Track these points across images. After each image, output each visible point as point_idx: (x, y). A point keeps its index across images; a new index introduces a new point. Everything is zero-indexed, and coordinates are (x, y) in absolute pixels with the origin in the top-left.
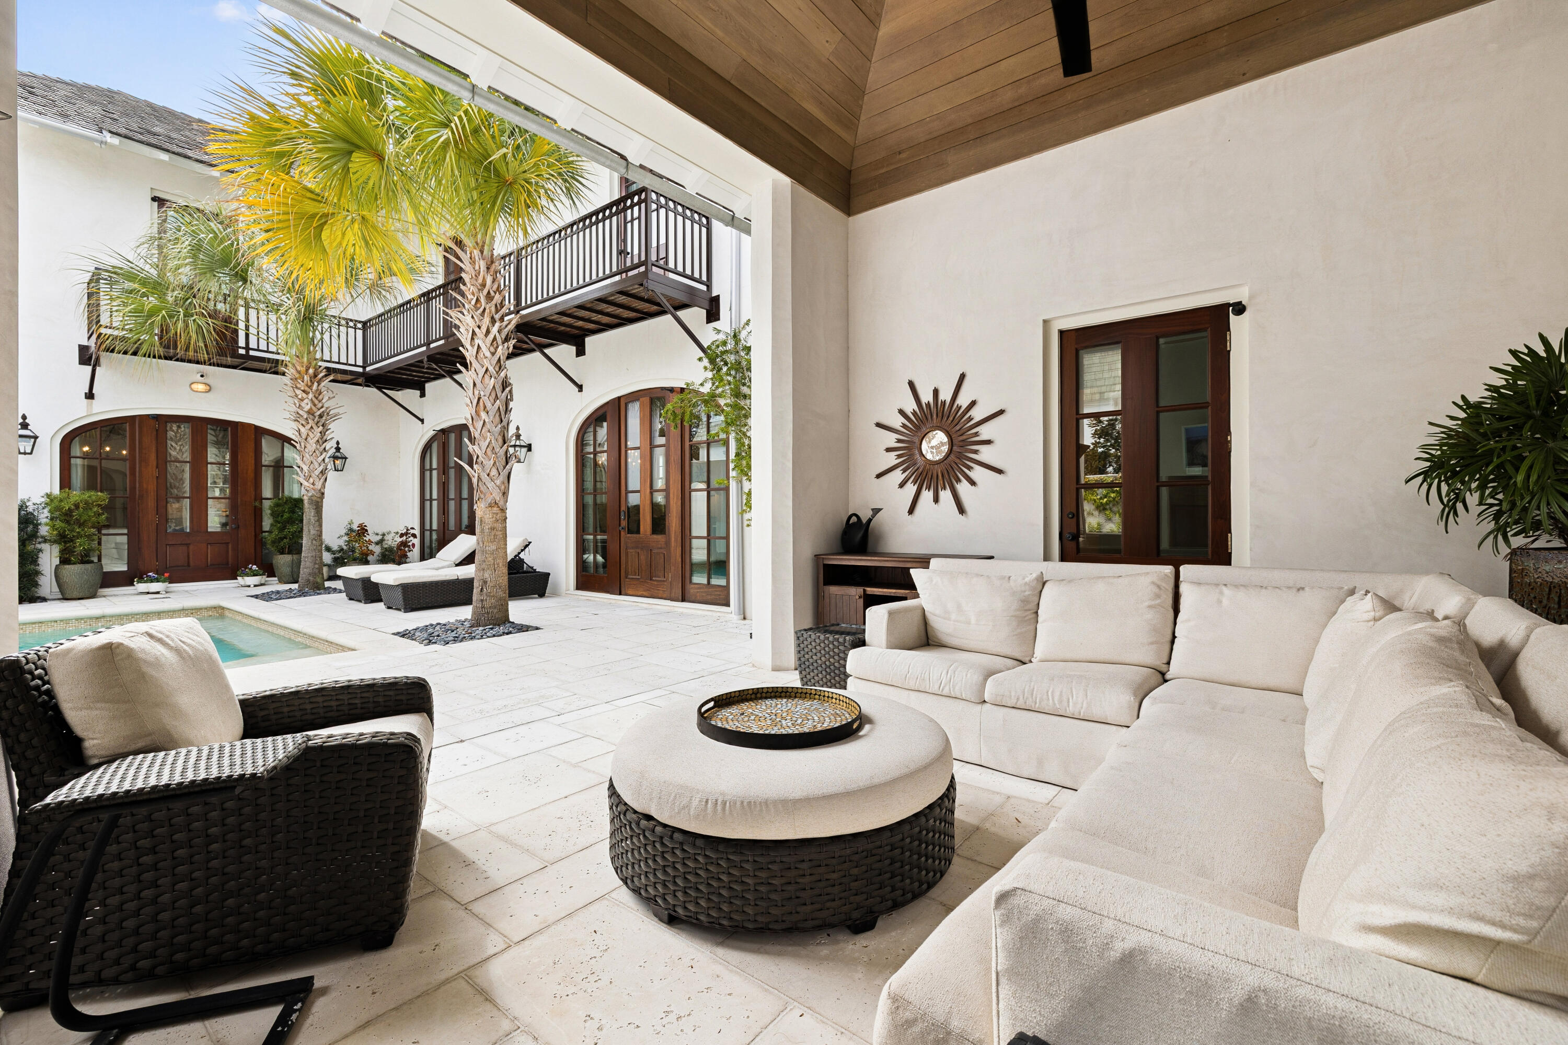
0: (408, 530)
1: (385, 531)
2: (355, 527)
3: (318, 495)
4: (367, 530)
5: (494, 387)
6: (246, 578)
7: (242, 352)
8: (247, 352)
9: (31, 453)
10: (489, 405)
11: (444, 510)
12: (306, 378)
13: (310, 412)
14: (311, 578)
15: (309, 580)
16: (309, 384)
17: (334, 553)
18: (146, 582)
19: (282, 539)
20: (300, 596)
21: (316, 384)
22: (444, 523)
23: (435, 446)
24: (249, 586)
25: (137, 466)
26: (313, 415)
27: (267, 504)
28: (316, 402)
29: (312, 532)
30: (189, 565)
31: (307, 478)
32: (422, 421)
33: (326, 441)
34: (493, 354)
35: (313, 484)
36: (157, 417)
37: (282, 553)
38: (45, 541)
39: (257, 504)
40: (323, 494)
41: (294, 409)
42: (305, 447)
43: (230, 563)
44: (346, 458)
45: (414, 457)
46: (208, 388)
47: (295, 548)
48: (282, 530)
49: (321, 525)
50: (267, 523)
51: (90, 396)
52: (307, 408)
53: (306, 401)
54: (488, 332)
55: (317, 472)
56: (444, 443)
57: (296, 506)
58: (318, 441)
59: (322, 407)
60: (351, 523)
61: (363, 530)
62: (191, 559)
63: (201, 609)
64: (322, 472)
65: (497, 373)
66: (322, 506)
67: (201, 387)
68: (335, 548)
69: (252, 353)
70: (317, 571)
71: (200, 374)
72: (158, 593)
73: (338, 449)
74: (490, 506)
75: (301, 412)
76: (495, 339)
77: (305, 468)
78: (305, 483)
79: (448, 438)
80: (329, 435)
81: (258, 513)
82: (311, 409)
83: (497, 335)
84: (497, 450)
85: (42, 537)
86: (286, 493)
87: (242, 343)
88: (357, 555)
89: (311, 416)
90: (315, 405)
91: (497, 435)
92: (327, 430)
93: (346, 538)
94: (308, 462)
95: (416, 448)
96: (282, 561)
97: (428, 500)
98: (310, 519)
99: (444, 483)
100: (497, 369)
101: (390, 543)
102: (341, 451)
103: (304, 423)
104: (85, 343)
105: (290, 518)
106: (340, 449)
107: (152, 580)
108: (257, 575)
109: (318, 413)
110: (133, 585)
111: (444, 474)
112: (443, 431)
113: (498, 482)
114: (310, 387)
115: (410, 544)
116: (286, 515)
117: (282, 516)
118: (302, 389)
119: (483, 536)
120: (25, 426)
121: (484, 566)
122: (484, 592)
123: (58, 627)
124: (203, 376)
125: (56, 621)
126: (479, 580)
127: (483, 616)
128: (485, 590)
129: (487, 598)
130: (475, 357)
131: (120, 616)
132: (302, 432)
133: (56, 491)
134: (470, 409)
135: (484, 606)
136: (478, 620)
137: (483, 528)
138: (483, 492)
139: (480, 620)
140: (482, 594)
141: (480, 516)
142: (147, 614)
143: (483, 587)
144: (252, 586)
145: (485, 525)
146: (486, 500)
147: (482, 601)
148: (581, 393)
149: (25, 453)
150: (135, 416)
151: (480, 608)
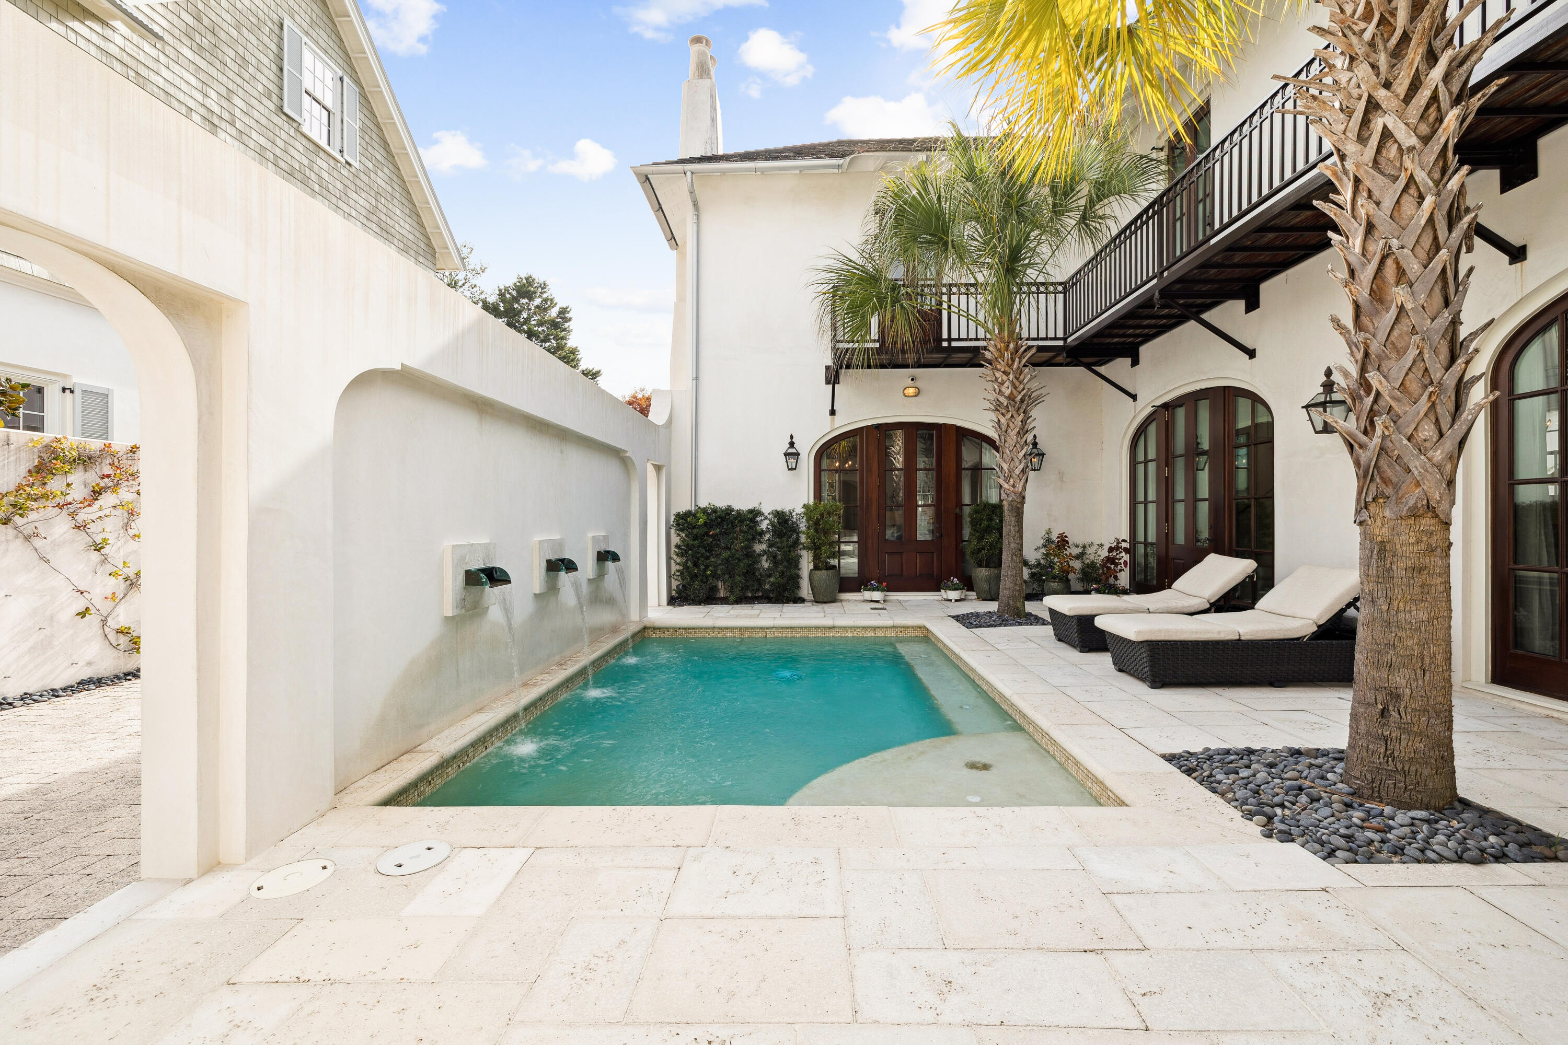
0: (1118, 543)
1: (1087, 541)
2: (1054, 537)
3: (1019, 500)
4: (1067, 542)
5: (1431, 220)
6: (949, 592)
7: (945, 344)
8: (950, 344)
9: (795, 469)
10: (1413, 267)
11: (1167, 516)
12: (1007, 355)
13: (1011, 398)
14: (1012, 603)
15: (1008, 605)
16: (1010, 362)
17: (1030, 567)
18: (869, 590)
19: (979, 550)
20: (1000, 625)
21: (1017, 360)
22: (1167, 534)
23: (1152, 429)
24: (951, 600)
25: (865, 475)
26: (1013, 400)
27: (967, 510)
28: (1017, 383)
29: (1013, 545)
30: (902, 575)
31: (1007, 480)
32: (1134, 397)
33: (1027, 432)
34: (1426, 140)
35: (1014, 486)
36: (878, 427)
37: (980, 566)
38: (804, 548)
39: (958, 511)
40: (1024, 498)
41: (992, 396)
42: (1005, 441)
43: (935, 574)
44: (1043, 454)
45: (1121, 448)
46: (917, 391)
47: (994, 561)
48: (980, 539)
49: (1021, 537)
50: (967, 532)
51: (833, 412)
52: (1007, 392)
53: (1006, 385)
54: (1415, 85)
55: (1017, 471)
56: (1167, 423)
57: (993, 513)
58: (1019, 432)
59: (1023, 389)
60: (1049, 532)
61: (1063, 541)
62: (904, 568)
63: (908, 627)
64: (1022, 471)
65: (1437, 183)
66: (1023, 513)
67: (911, 391)
68: (1032, 562)
69: (954, 344)
70: (1017, 593)
71: (909, 378)
72: (877, 602)
73: (1035, 444)
74: (1414, 514)
75: (1002, 399)
76: (1434, 98)
77: (1005, 466)
78: (1006, 486)
79: (1173, 416)
80: (1030, 423)
81: (959, 519)
82: (1012, 393)
83: (1442, 88)
84: (1437, 375)
85: (802, 544)
86: (984, 498)
87: (945, 336)
88: (1056, 571)
89: (1012, 403)
90: (1016, 388)
91: (1436, 338)
92: (1028, 418)
93: (1044, 551)
94: (1008, 459)
95: (1125, 434)
96: (982, 574)
97: (1141, 503)
98: (1010, 530)
99: (1167, 478)
100: (1437, 176)
101: (1092, 558)
102: (1038, 446)
103: (1003, 412)
104: (830, 363)
105: (988, 526)
106: (1037, 444)
107: (874, 590)
108: (957, 590)
109: (1020, 397)
110: (860, 591)
111: (1167, 465)
112: (1166, 406)
113: (1438, 455)
114: (1010, 366)
115: (1122, 561)
116: (985, 523)
117: (980, 524)
118: (1003, 370)
119: (1388, 586)
120: (792, 444)
121: (1394, 659)
122: (1392, 719)
123: (803, 634)
124: (912, 380)
125: (802, 628)
126: (1375, 689)
127: (1390, 777)
128: (1398, 716)
129: (1403, 737)
130: (1370, 165)
131: (846, 628)
132: (1002, 426)
133: (811, 501)
134: (1353, 290)
135: (1393, 753)
136: (1373, 782)
137: (1388, 566)
138: (1391, 481)
139: (1380, 783)
140: (1384, 724)
141: (1380, 538)
142: (865, 628)
143: (1391, 708)
144: (953, 601)
145: (1395, 560)
146: (1398, 501)
147: (1386, 740)
148: (1519, 264)
149: (792, 469)
150: (863, 427)
151: (1382, 756)
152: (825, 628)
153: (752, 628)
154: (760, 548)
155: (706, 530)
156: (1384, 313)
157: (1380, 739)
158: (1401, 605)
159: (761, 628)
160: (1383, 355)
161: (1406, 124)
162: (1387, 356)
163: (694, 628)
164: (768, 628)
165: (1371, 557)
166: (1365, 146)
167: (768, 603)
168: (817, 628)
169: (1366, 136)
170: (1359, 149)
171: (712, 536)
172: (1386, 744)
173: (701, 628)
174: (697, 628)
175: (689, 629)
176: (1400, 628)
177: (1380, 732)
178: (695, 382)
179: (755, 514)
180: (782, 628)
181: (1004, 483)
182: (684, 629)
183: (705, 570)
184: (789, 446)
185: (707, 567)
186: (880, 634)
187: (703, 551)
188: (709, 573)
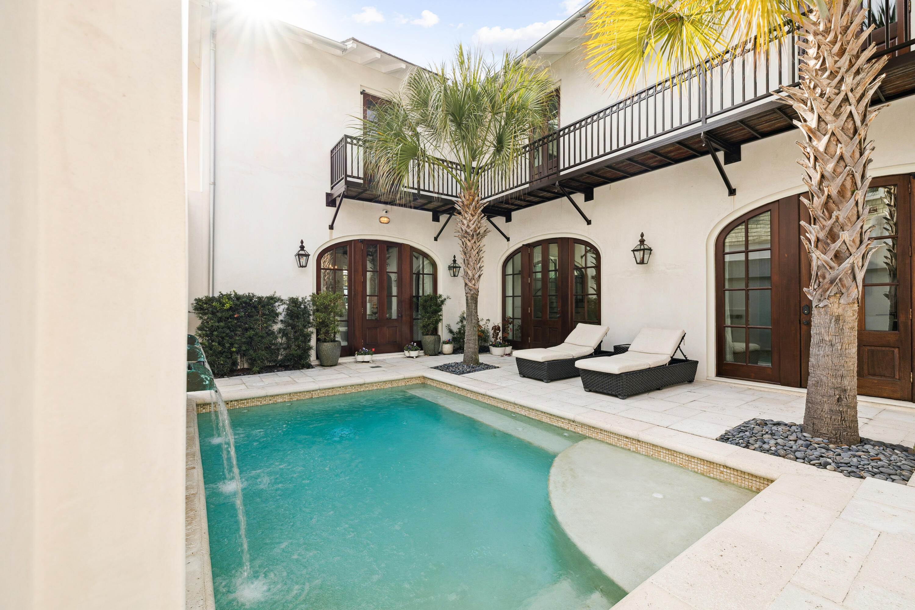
6: (411, 352)
9: (305, 267)
11: (529, 304)
12: (473, 204)
14: (474, 356)
18: (362, 354)
22: (530, 313)
23: (517, 257)
24: (413, 357)
25: (353, 274)
32: (508, 239)
36: (363, 241)
37: (427, 335)
43: (398, 341)
45: (498, 266)
46: (389, 220)
51: (331, 227)
56: (529, 254)
57: (437, 301)
60: (464, 313)
63: (412, 378)
67: (385, 220)
68: (455, 330)
69: (422, 193)
71: (385, 211)
72: (368, 362)
78: (470, 284)
93: (461, 324)
95: (500, 259)
96: (429, 339)
97: (510, 297)
98: (472, 312)
99: (530, 284)
103: (470, 238)
104: (329, 192)
106: (456, 261)
107: (365, 354)
108: (415, 350)
110: (354, 356)
111: (530, 277)
112: (528, 245)
119: (841, 337)
120: (302, 248)
121: (844, 372)
122: (843, 402)
123: (341, 391)
124: (386, 212)
125: (340, 387)
126: (834, 388)
127: (845, 430)
128: (846, 400)
129: (848, 410)
130: (840, 128)
131: (372, 384)
132: (467, 248)
133: (315, 292)
134: (830, 189)
135: (845, 419)
136: (836, 434)
137: (841, 327)
138: (845, 285)
139: (840, 435)
140: (840, 405)
141: (837, 314)
142: (385, 382)
143: (842, 397)
144: (415, 357)
145: (845, 324)
146: (848, 296)
147: (841, 412)
148: (732, 197)
149: (302, 267)
150: (352, 241)
151: (839, 421)
152: (358, 385)
153: (300, 392)
154: (276, 327)
155: (231, 313)
156: (845, 203)
157: (838, 413)
158: (847, 346)
159: (307, 392)
160: (845, 224)
161: (858, 113)
162: (846, 224)
163: (246, 399)
164: (313, 391)
165: (830, 323)
166: (837, 119)
167: (286, 370)
168: (352, 386)
169: (838, 114)
170: (833, 119)
171: (237, 319)
172: (841, 415)
173: (254, 398)
174: (248, 399)
175: (241, 400)
176: (847, 357)
177: (838, 409)
178: (212, 187)
179: (272, 300)
180: (325, 389)
181: (469, 283)
182: (236, 401)
183: (229, 348)
184: (300, 249)
185: (232, 345)
186: (395, 385)
187: (228, 331)
188: (234, 349)
